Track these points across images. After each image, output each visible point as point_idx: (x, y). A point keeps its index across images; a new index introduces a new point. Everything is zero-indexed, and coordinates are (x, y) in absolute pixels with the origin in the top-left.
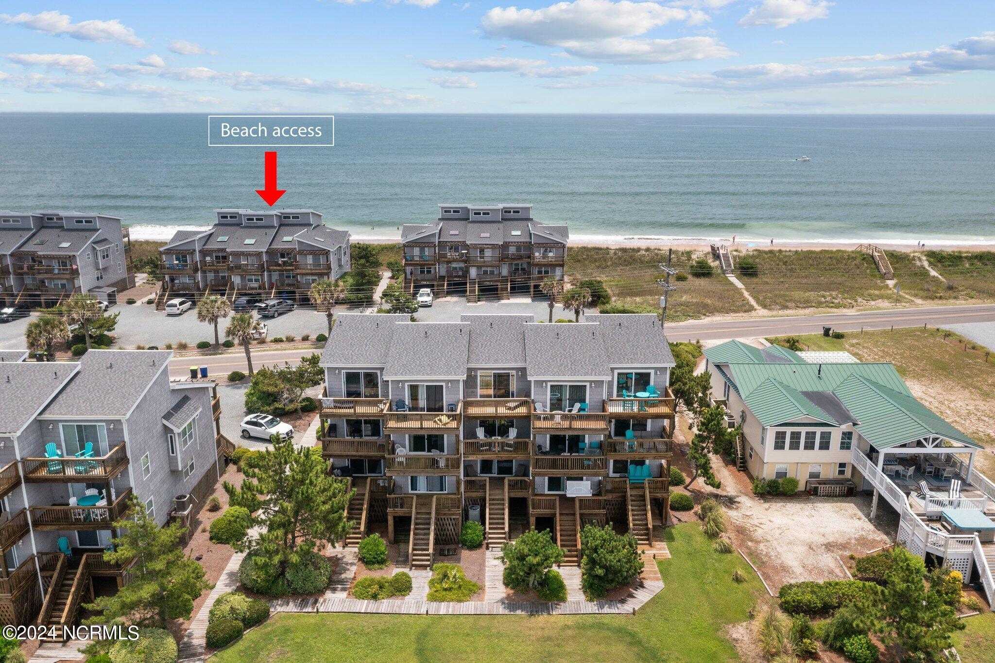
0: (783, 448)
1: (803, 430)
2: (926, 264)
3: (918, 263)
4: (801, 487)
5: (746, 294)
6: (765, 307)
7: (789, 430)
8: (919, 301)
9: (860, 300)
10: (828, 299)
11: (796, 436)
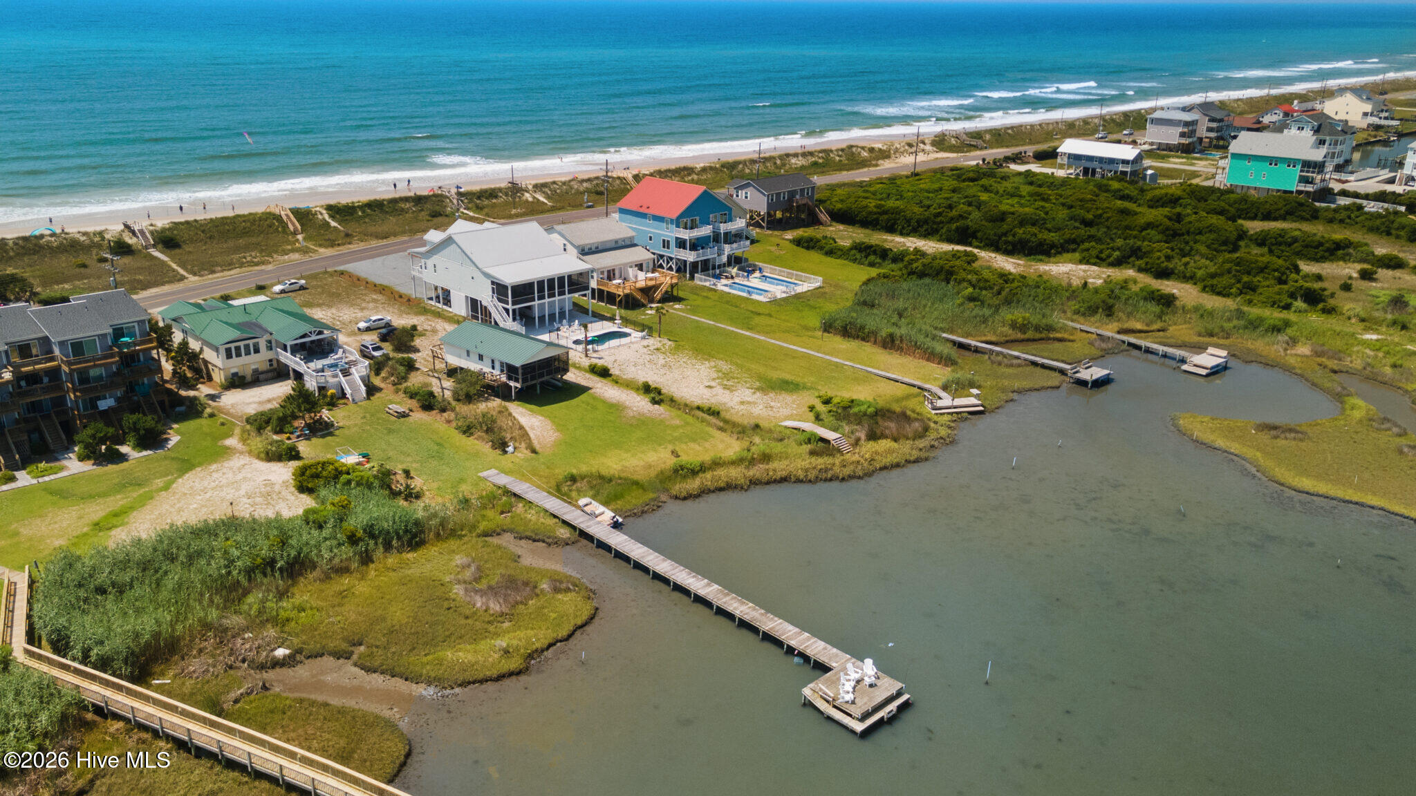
0: (231, 357)
1: (241, 344)
2: (327, 217)
3: (320, 217)
4: (249, 378)
5: (174, 266)
6: (195, 274)
7: (232, 346)
8: (322, 250)
9: (275, 256)
10: (249, 259)
11: (238, 349)
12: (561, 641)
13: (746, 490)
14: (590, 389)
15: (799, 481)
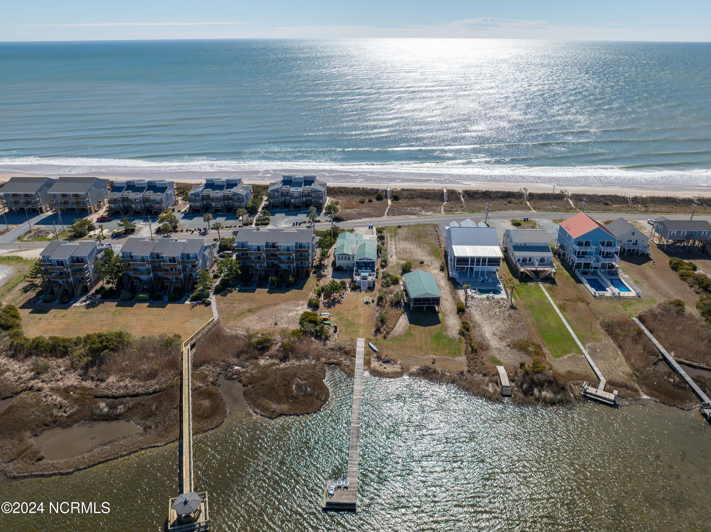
0: (340, 260)
1: (344, 256)
2: (461, 196)
4: (344, 269)
5: (388, 208)
6: (388, 214)
7: (340, 256)
8: (443, 212)
9: (423, 211)
10: (414, 211)
14: (446, 315)
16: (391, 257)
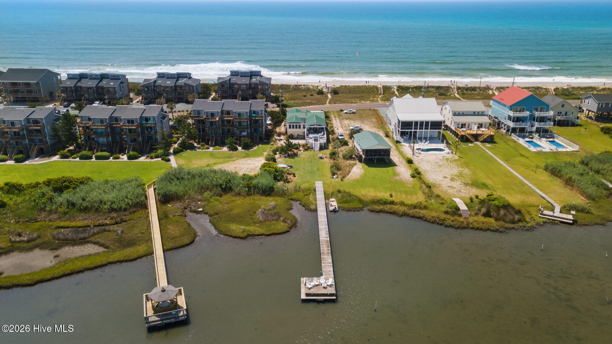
0: (291, 128)
1: (295, 124)
3: (393, 90)
4: (296, 136)
5: (329, 100)
6: (330, 103)
11: (293, 126)
12: (265, 235)
13: (400, 217)
14: (396, 165)
15: (426, 220)
16: (338, 129)
